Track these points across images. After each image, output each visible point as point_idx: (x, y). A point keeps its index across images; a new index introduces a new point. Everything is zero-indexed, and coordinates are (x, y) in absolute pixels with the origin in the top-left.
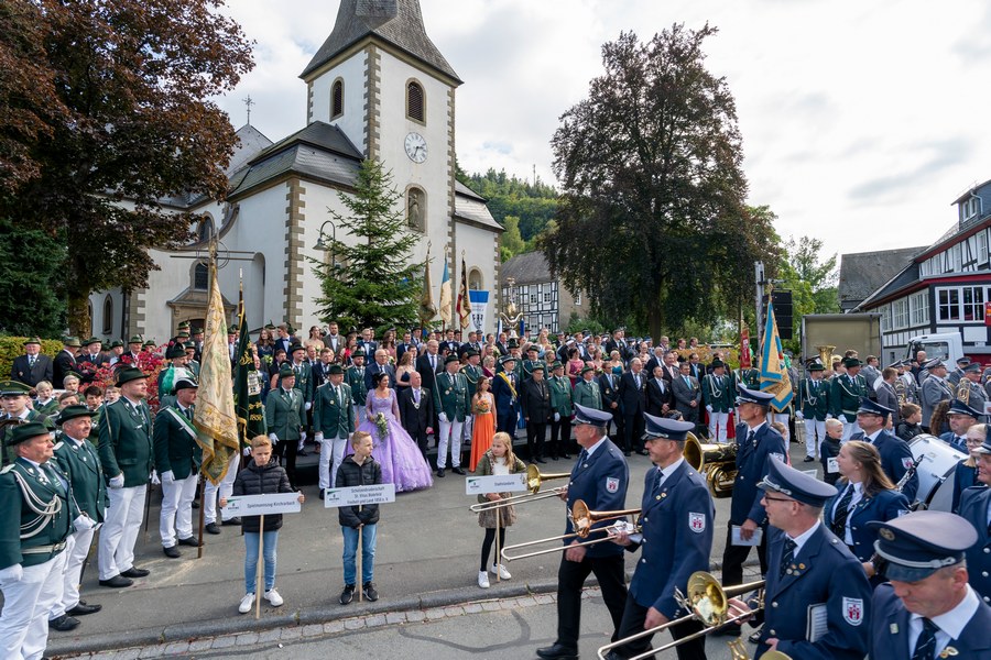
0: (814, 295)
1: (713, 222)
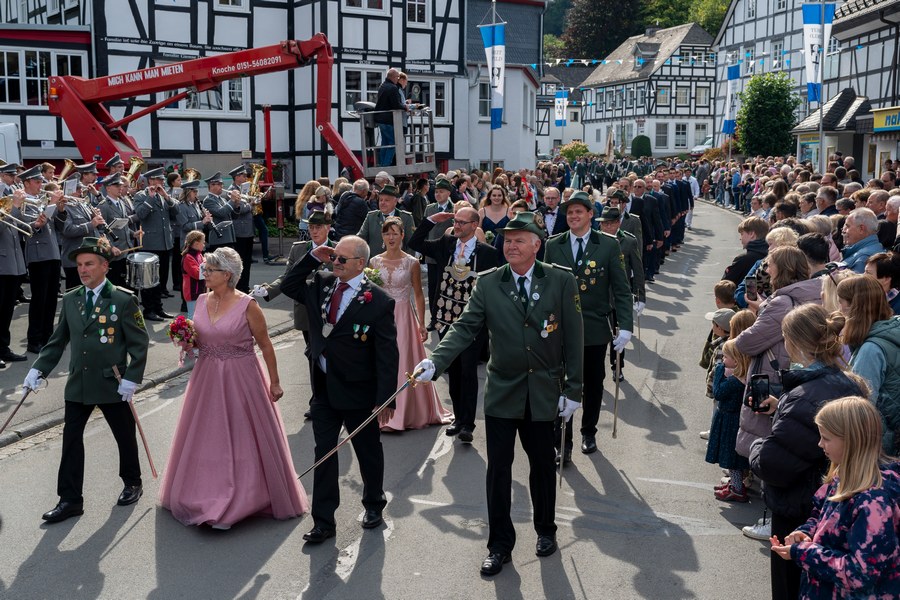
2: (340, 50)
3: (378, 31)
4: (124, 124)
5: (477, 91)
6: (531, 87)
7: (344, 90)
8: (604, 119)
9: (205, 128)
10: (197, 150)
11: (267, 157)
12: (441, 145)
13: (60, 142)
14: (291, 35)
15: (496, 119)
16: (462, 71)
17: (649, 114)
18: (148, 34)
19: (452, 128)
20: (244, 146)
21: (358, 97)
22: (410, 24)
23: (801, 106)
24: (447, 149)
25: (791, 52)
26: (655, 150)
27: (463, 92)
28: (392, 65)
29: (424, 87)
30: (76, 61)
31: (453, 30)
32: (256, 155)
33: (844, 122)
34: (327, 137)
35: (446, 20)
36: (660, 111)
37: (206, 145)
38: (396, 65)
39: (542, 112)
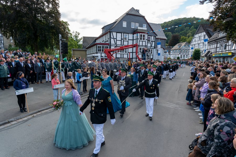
0: (78, 45)
1: (52, 23)
2: (139, 45)
3: (144, 43)
4: (113, 54)
5: (156, 50)
6: (164, 50)
7: (139, 50)
8: (173, 54)
9: (122, 55)
10: (121, 58)
11: (130, 58)
12: (152, 57)
13: (105, 56)
14: (133, 44)
15: (159, 54)
16: (155, 48)
17: (180, 54)
18: (116, 44)
19: (153, 55)
20: (127, 57)
21: (141, 51)
22: (148, 42)
23: (202, 53)
24: (152, 58)
25: (201, 46)
26: (180, 59)
27: (155, 50)
28: (145, 47)
29: (150, 50)
30: (107, 47)
31: (154, 43)
32: (128, 58)
33: (208, 55)
34: (137, 56)
35: (153, 41)
36: (181, 53)
37: (122, 57)
38: (146, 47)
39: (165, 53)
